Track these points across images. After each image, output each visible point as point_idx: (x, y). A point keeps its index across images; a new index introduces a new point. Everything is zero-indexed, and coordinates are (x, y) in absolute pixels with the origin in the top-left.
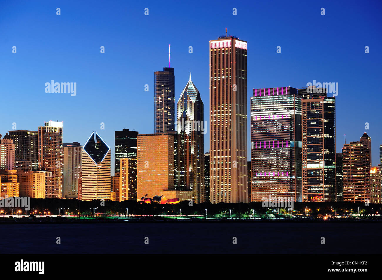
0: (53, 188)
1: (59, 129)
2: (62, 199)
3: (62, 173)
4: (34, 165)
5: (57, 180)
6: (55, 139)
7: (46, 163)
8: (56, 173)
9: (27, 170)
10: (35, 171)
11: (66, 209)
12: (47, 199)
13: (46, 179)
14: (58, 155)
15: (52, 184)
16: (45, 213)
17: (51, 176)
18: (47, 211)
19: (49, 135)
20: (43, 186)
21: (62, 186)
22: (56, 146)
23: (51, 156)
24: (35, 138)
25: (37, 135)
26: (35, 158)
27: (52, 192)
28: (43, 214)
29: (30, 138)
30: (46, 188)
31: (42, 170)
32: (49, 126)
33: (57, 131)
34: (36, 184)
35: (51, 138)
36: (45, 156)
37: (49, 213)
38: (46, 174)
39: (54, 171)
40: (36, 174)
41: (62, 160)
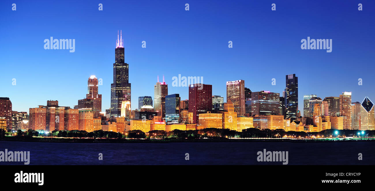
0: (347, 124)
1: (349, 96)
2: (351, 130)
3: (351, 117)
4: (338, 113)
5: (349, 120)
6: (347, 100)
7: (344, 112)
8: (348, 117)
9: (334, 116)
10: (338, 116)
11: (354, 134)
12: (344, 130)
13: (344, 120)
14: (349, 108)
15: (347, 122)
16: (343, 137)
17: (346, 118)
18: (344, 136)
19: (345, 99)
20: (342, 123)
21: (351, 123)
22: (348, 104)
23: (346, 109)
24: (338, 100)
25: (339, 99)
26: (338, 110)
27: (347, 126)
28: (342, 137)
29: (335, 100)
30: (344, 124)
31: (342, 116)
32: (345, 94)
33: (349, 97)
34: (339, 123)
35: (346, 100)
36: (343, 109)
37: (345, 137)
38: (344, 118)
39: (347, 116)
40: (339, 118)
41: (351, 110)
